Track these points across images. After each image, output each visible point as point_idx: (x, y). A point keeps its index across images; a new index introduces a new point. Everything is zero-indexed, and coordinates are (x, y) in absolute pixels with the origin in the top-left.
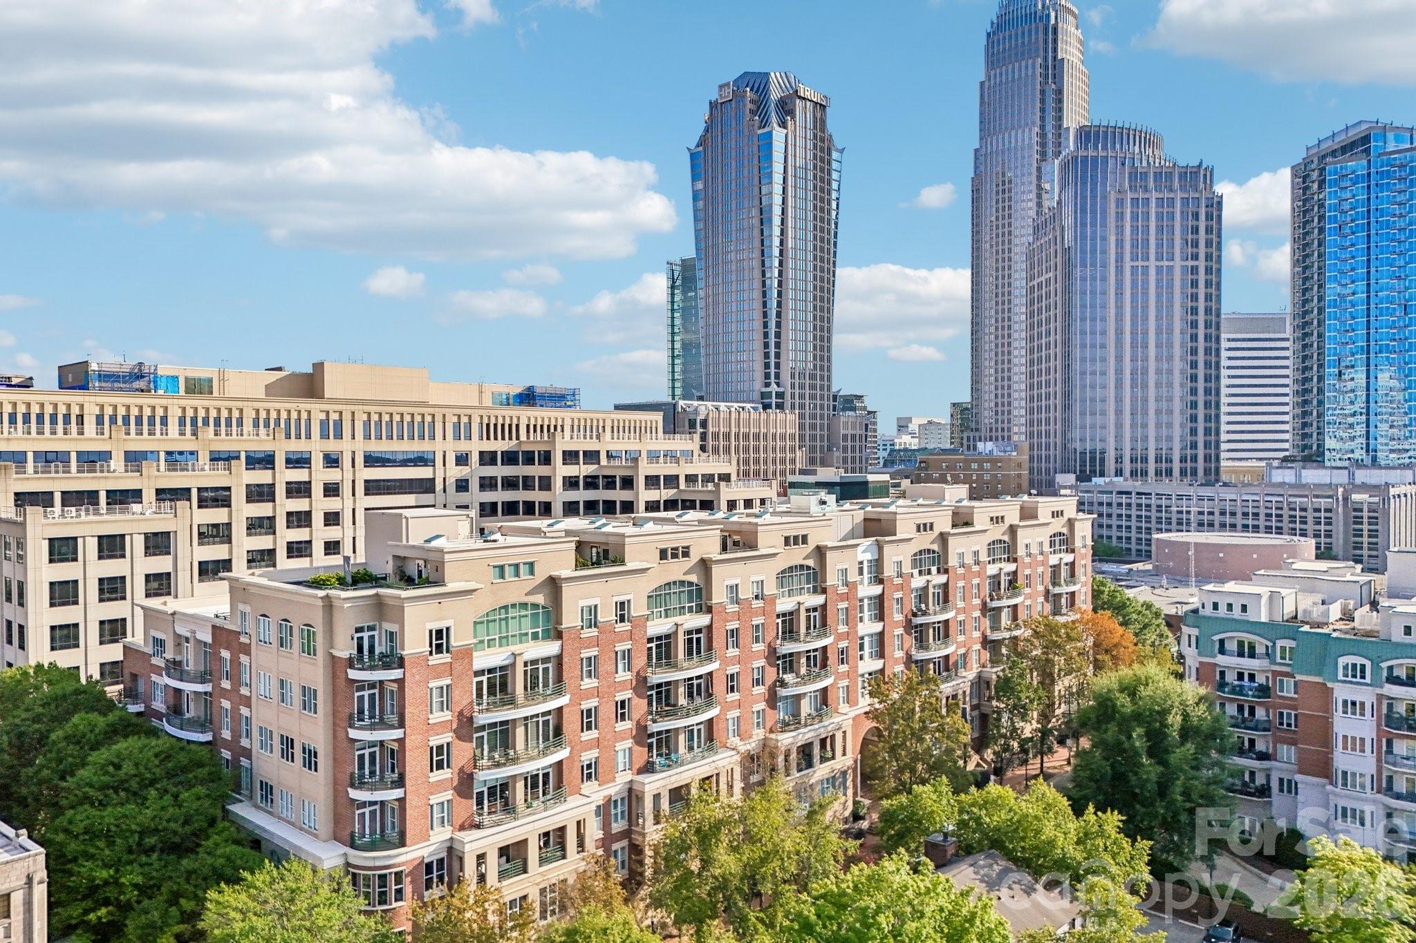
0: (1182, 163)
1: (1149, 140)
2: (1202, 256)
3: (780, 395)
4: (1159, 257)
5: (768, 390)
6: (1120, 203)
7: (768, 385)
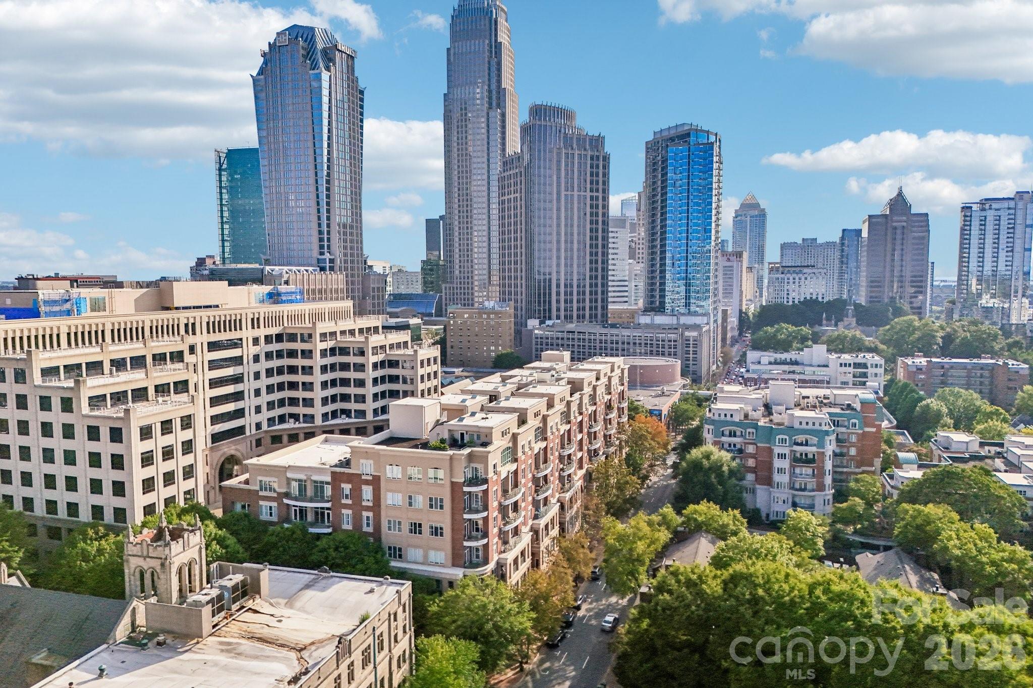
0: (590, 134)
1: (568, 115)
2: (600, 190)
3: (332, 261)
4: (579, 191)
5: (323, 257)
6: (559, 154)
7: (322, 254)
